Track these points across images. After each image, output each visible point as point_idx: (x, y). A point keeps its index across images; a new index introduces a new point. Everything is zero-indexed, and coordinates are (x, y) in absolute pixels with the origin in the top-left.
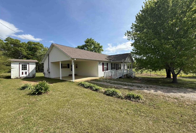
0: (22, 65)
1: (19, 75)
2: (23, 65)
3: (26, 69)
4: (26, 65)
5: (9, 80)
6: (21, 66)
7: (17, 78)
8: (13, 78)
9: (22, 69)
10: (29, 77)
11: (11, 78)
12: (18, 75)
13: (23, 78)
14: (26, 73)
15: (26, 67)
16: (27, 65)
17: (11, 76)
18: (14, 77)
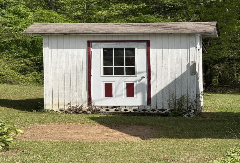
0: (107, 52)
1: (86, 98)
2: (110, 50)
3: (132, 72)
4: (133, 50)
5: (35, 116)
6: (97, 54)
7: (77, 111)
8: (55, 109)
9: (107, 72)
10: (148, 108)
11: (46, 107)
12: (79, 99)
13: (113, 110)
14: (130, 90)
15: (131, 62)
16: (137, 51)
17: (46, 102)
18: (62, 107)
